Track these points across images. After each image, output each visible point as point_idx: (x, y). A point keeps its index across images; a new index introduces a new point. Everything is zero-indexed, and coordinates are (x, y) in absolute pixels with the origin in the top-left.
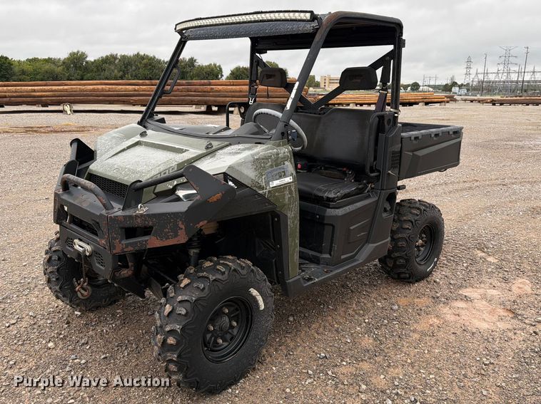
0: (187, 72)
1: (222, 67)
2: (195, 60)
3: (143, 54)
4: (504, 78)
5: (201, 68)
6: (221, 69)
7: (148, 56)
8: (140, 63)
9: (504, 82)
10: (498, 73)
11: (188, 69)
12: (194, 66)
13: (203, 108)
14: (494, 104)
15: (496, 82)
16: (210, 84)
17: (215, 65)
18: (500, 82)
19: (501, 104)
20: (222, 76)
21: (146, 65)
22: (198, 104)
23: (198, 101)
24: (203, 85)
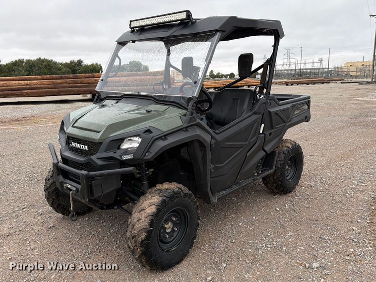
0: (77, 70)
1: (101, 65)
2: (82, 61)
3: (43, 58)
4: (287, 68)
5: (87, 66)
6: (101, 67)
7: (47, 60)
8: (41, 65)
9: (287, 70)
10: (283, 65)
11: (77, 68)
12: (81, 65)
13: (89, 96)
14: (287, 85)
15: (283, 70)
16: (94, 77)
17: (97, 64)
18: (285, 70)
19: (292, 85)
20: (102, 71)
21: (46, 66)
22: (84, 93)
23: (84, 91)
24: (88, 78)
